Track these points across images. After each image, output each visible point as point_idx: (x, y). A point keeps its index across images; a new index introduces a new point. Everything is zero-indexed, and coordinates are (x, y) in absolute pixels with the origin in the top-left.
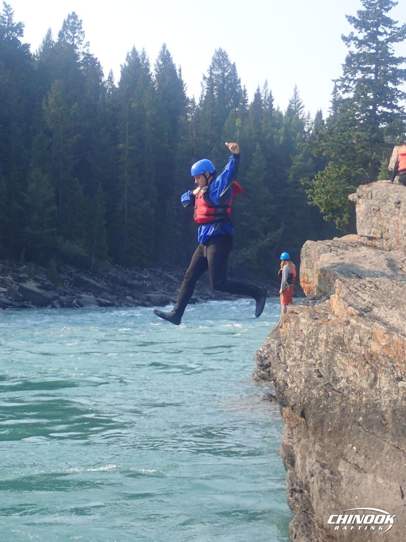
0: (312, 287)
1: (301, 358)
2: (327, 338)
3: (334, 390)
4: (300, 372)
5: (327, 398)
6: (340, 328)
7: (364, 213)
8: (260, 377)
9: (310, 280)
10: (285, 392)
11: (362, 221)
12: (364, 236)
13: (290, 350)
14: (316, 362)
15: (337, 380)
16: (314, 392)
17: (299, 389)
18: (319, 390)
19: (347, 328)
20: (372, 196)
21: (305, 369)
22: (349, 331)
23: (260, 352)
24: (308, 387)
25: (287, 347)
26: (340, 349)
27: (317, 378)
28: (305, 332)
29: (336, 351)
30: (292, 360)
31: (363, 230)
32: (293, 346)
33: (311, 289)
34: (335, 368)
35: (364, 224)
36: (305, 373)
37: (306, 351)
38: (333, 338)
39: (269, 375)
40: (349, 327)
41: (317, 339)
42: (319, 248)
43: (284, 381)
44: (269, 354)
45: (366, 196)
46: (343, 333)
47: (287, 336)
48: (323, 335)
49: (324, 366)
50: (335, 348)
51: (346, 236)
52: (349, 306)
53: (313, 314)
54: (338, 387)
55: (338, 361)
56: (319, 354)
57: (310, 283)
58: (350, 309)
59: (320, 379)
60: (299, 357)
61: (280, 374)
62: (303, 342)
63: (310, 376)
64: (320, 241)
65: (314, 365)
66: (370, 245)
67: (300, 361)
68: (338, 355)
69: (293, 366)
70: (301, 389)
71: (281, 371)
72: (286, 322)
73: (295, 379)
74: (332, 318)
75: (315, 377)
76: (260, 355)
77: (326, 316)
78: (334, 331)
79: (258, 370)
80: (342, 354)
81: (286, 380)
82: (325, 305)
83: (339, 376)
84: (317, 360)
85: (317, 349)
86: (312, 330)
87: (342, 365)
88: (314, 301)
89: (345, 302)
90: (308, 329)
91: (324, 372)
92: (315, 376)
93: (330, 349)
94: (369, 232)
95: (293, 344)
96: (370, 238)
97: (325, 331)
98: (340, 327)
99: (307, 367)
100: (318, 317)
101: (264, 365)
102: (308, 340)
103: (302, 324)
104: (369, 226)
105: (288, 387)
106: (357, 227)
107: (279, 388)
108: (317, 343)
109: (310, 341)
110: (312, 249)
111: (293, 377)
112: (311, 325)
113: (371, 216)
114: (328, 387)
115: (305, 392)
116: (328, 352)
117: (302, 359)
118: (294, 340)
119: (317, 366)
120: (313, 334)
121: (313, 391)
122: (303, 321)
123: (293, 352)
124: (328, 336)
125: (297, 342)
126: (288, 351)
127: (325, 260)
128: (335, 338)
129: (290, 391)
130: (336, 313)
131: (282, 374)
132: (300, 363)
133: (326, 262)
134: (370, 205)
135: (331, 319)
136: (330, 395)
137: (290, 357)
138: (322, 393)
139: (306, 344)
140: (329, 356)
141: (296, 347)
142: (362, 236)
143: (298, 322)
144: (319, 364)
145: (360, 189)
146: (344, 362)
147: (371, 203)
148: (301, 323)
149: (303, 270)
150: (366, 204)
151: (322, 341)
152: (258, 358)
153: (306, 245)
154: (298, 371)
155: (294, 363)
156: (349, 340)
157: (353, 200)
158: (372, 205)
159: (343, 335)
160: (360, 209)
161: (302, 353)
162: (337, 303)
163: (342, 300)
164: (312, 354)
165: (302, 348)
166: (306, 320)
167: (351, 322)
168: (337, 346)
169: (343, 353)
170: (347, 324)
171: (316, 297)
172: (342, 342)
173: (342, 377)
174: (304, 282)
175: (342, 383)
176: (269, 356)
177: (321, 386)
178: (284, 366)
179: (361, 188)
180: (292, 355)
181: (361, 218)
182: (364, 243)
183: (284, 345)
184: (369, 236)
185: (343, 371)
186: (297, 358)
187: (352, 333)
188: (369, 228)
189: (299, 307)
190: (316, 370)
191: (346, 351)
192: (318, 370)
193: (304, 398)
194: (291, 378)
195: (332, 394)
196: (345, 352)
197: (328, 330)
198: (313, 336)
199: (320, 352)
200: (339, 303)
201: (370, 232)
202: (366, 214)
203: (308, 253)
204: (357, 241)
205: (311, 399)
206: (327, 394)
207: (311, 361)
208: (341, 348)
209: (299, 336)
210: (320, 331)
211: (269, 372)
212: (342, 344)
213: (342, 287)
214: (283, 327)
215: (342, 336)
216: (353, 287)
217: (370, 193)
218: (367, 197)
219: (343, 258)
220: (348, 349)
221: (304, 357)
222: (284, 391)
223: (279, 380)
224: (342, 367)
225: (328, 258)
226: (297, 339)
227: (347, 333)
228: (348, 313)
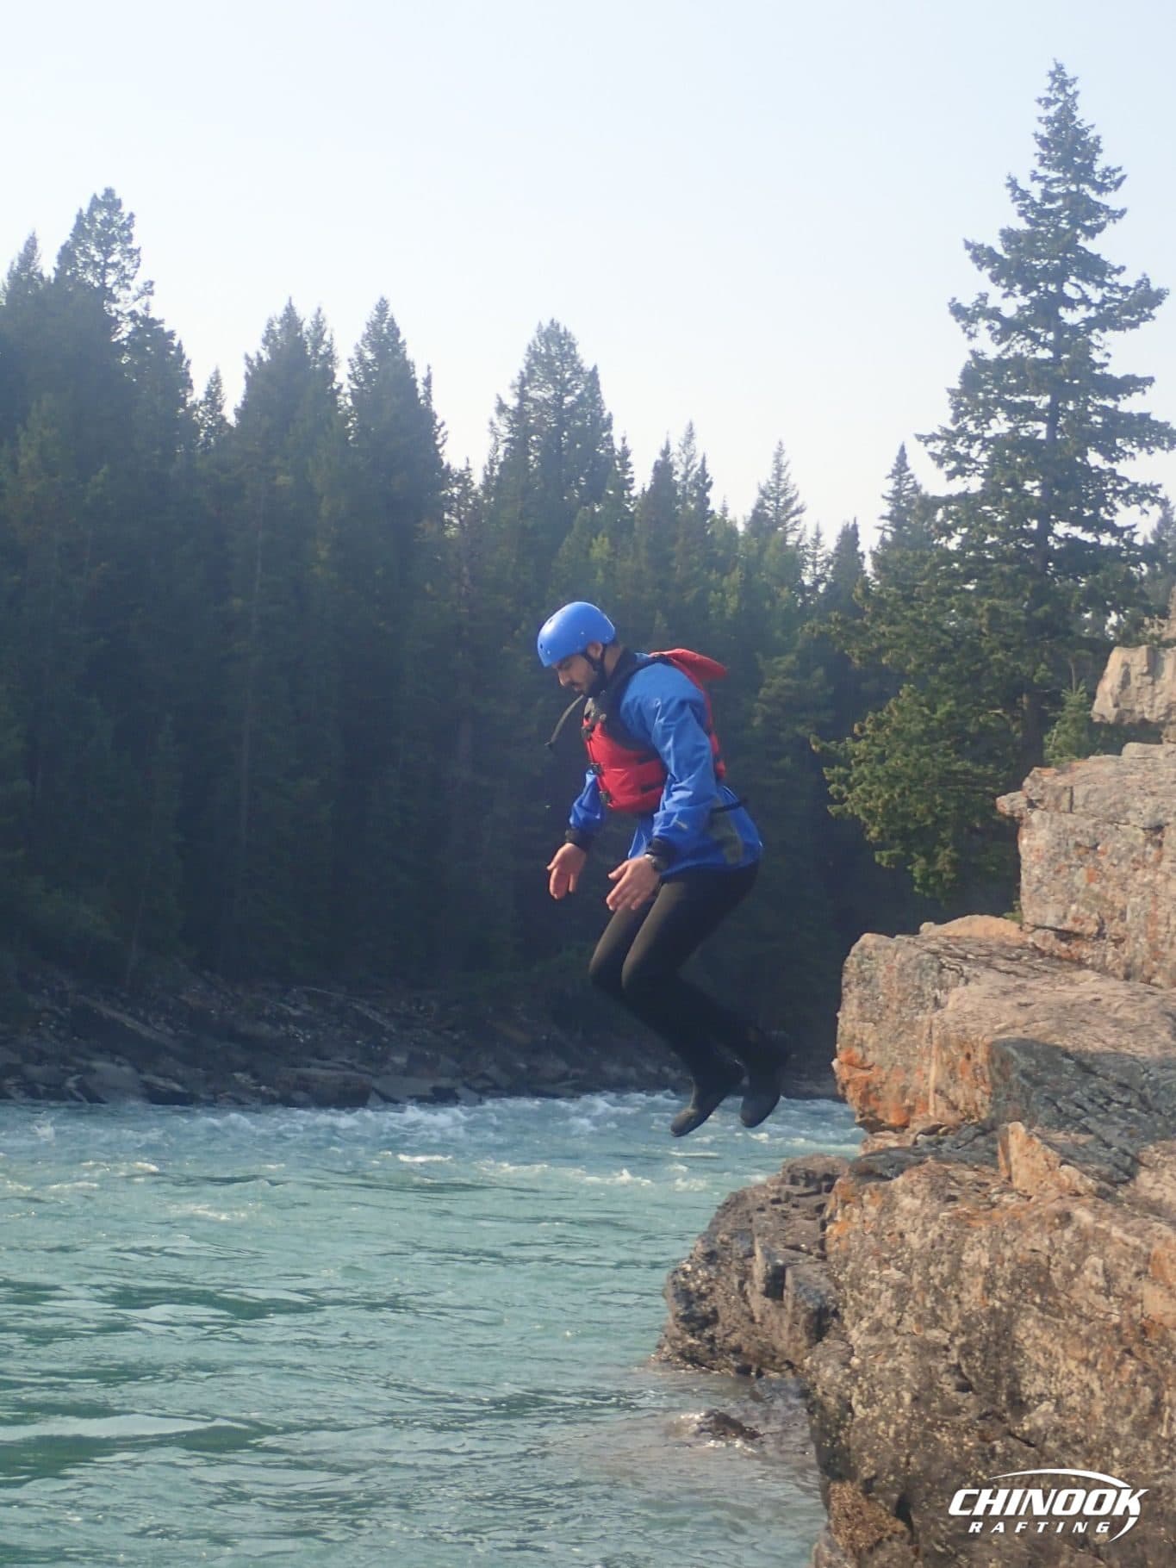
0: (876, 1080)
1: (899, 1322)
2: (993, 1266)
3: (1013, 1435)
4: (897, 1372)
5: (987, 1462)
6: (1038, 1236)
7: (1047, 856)
8: (681, 1354)
9: (872, 1057)
10: (841, 1433)
11: (1039, 881)
12: (1044, 928)
13: (863, 1298)
14: (951, 1341)
15: (1021, 1402)
16: (945, 1438)
17: (893, 1426)
18: (956, 1431)
19: (1062, 1236)
20: (1071, 802)
21: (913, 1362)
22: (1069, 1246)
23: (685, 1274)
24: (922, 1418)
25: (852, 1286)
26: (1034, 1303)
27: (954, 1394)
28: (913, 1240)
29: (1021, 1309)
30: (868, 1329)
31: (1040, 907)
32: (874, 1285)
33: (871, 1087)
34: (1015, 1363)
35: (1045, 889)
36: (913, 1374)
37: (916, 1302)
38: (1014, 1266)
39: (711, 1350)
40: (1068, 1234)
41: (957, 1264)
42: (903, 959)
43: (839, 1397)
44: (711, 1284)
45: (1052, 803)
46: (1047, 1253)
47: (850, 1250)
48: (977, 1252)
49: (977, 1354)
50: (1018, 1298)
51: (960, 920)
52: (1062, 1163)
53: (941, 1182)
54: (1026, 1428)
55: (1028, 1342)
56: (961, 1316)
57: (869, 1068)
58: (1068, 1175)
59: (965, 1395)
60: (893, 1321)
61: (829, 1372)
62: (907, 1271)
63: (931, 1385)
64: (905, 938)
65: (946, 1348)
66: (1063, 955)
67: (896, 1332)
68: (1030, 1322)
69: (871, 1348)
70: (897, 1424)
71: (832, 1361)
72: (849, 1202)
73: (878, 1392)
74: (1006, 1198)
75: (948, 1388)
76: (684, 1284)
77: (983, 1190)
78: (1016, 1244)
79: (677, 1332)
80: (1043, 1320)
81: (848, 1393)
82: (973, 1153)
83: (1031, 1390)
84: (954, 1334)
85: (956, 1297)
86: (941, 1236)
87: (1041, 1355)
88: (932, 1138)
89: (1049, 1151)
90: (925, 1231)
91: (977, 1375)
92: (948, 1384)
93: (1001, 1300)
94: (1061, 914)
95: (873, 1277)
96: (1065, 935)
97: (984, 1241)
98: (1037, 1231)
99: (921, 1357)
100: (956, 1193)
101: (698, 1318)
102: (927, 1268)
103: (907, 1215)
104: (1060, 897)
105: (853, 1416)
106: (1024, 899)
107: (824, 1419)
108: (956, 1279)
109: (932, 1270)
110: (881, 962)
111: (873, 1386)
112: (935, 1218)
113: (1070, 866)
114: (993, 1425)
115: (912, 1437)
116: (993, 1311)
117: (903, 1329)
118: (875, 1262)
119: (954, 1353)
120: (944, 1248)
121: (938, 1436)
122: (907, 1202)
123: (870, 1301)
124: (997, 1258)
125: (885, 1272)
126: (854, 1300)
127: (968, 1008)
128: (1019, 1266)
129: (859, 1431)
130: (1017, 1184)
131: (836, 1373)
132: (894, 1339)
133: (971, 1013)
134: (1065, 831)
135: (1000, 1201)
136: (999, 1450)
137: (861, 1319)
138: (970, 1443)
139: (916, 1278)
140: (997, 1325)
141: (884, 1286)
142: (1037, 927)
143: (889, 1207)
144: (962, 1347)
145: (1034, 780)
146: (1050, 1346)
147: (1070, 825)
148: (902, 1210)
149: (849, 1025)
150: (1054, 826)
151: (974, 1270)
152: (676, 1295)
153: (862, 949)
154: (888, 1365)
155: (874, 1341)
156: (1069, 1275)
157: (1013, 812)
158: (1073, 832)
159: (1049, 1258)
160: (1031, 842)
161: (901, 1307)
162: (1021, 1150)
163: (1037, 1141)
164: (939, 1312)
165: (902, 1291)
166: (918, 1202)
167: (1075, 1219)
168: (1024, 1291)
169: (1047, 1317)
170: (1061, 1223)
171: (941, 1126)
172: (1042, 1279)
173: (1041, 1395)
174: (850, 1063)
175: (1040, 1417)
176: (712, 1290)
177: (970, 1420)
178: (841, 1346)
179: (1037, 776)
180: (868, 1314)
181: (1037, 871)
182: (1044, 948)
183: (842, 1278)
184: (1060, 927)
185: (1045, 1376)
186: (885, 1322)
187: (1078, 1254)
188: (1061, 902)
189: (891, 1158)
190: (951, 1366)
191: (1056, 1309)
192: (958, 1367)
193: (908, 1456)
194: (865, 1386)
195: (1007, 1447)
196: (1050, 1313)
197: (997, 1237)
198: (945, 1257)
199: (966, 1307)
200: (1028, 1150)
201: (1065, 917)
202: (1053, 860)
203: (867, 974)
204: (1020, 942)
205: (933, 1458)
206: (988, 1446)
207: (935, 1334)
208: (1038, 1300)
209: (893, 1251)
210: (969, 1239)
211: (712, 1339)
212: (1045, 1287)
213: (1033, 1099)
214: (838, 1218)
215: (1043, 1260)
216: (1072, 1102)
217: (1068, 795)
218: (1057, 807)
219: (1026, 1005)
220: (1062, 1303)
221: (909, 1322)
222: (839, 1427)
223: (825, 1393)
224: (1042, 1362)
225: (977, 1000)
226: (887, 1261)
227: (1062, 1253)
228: (1059, 1185)
